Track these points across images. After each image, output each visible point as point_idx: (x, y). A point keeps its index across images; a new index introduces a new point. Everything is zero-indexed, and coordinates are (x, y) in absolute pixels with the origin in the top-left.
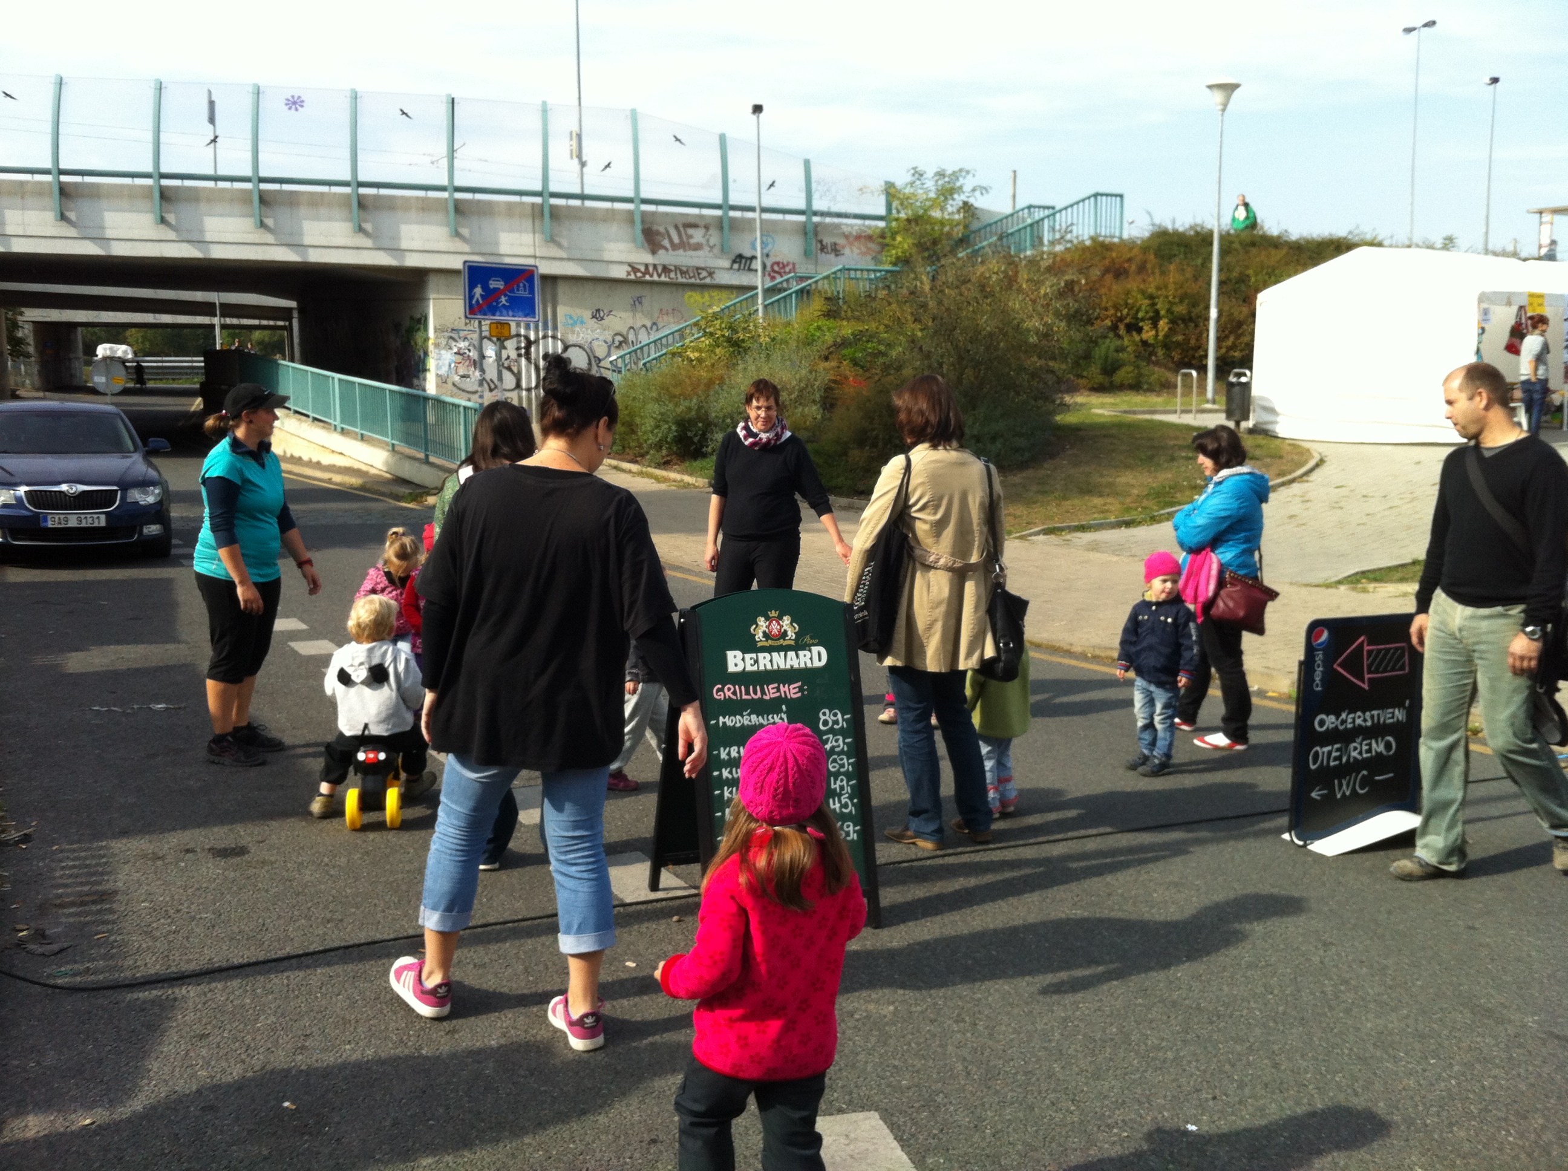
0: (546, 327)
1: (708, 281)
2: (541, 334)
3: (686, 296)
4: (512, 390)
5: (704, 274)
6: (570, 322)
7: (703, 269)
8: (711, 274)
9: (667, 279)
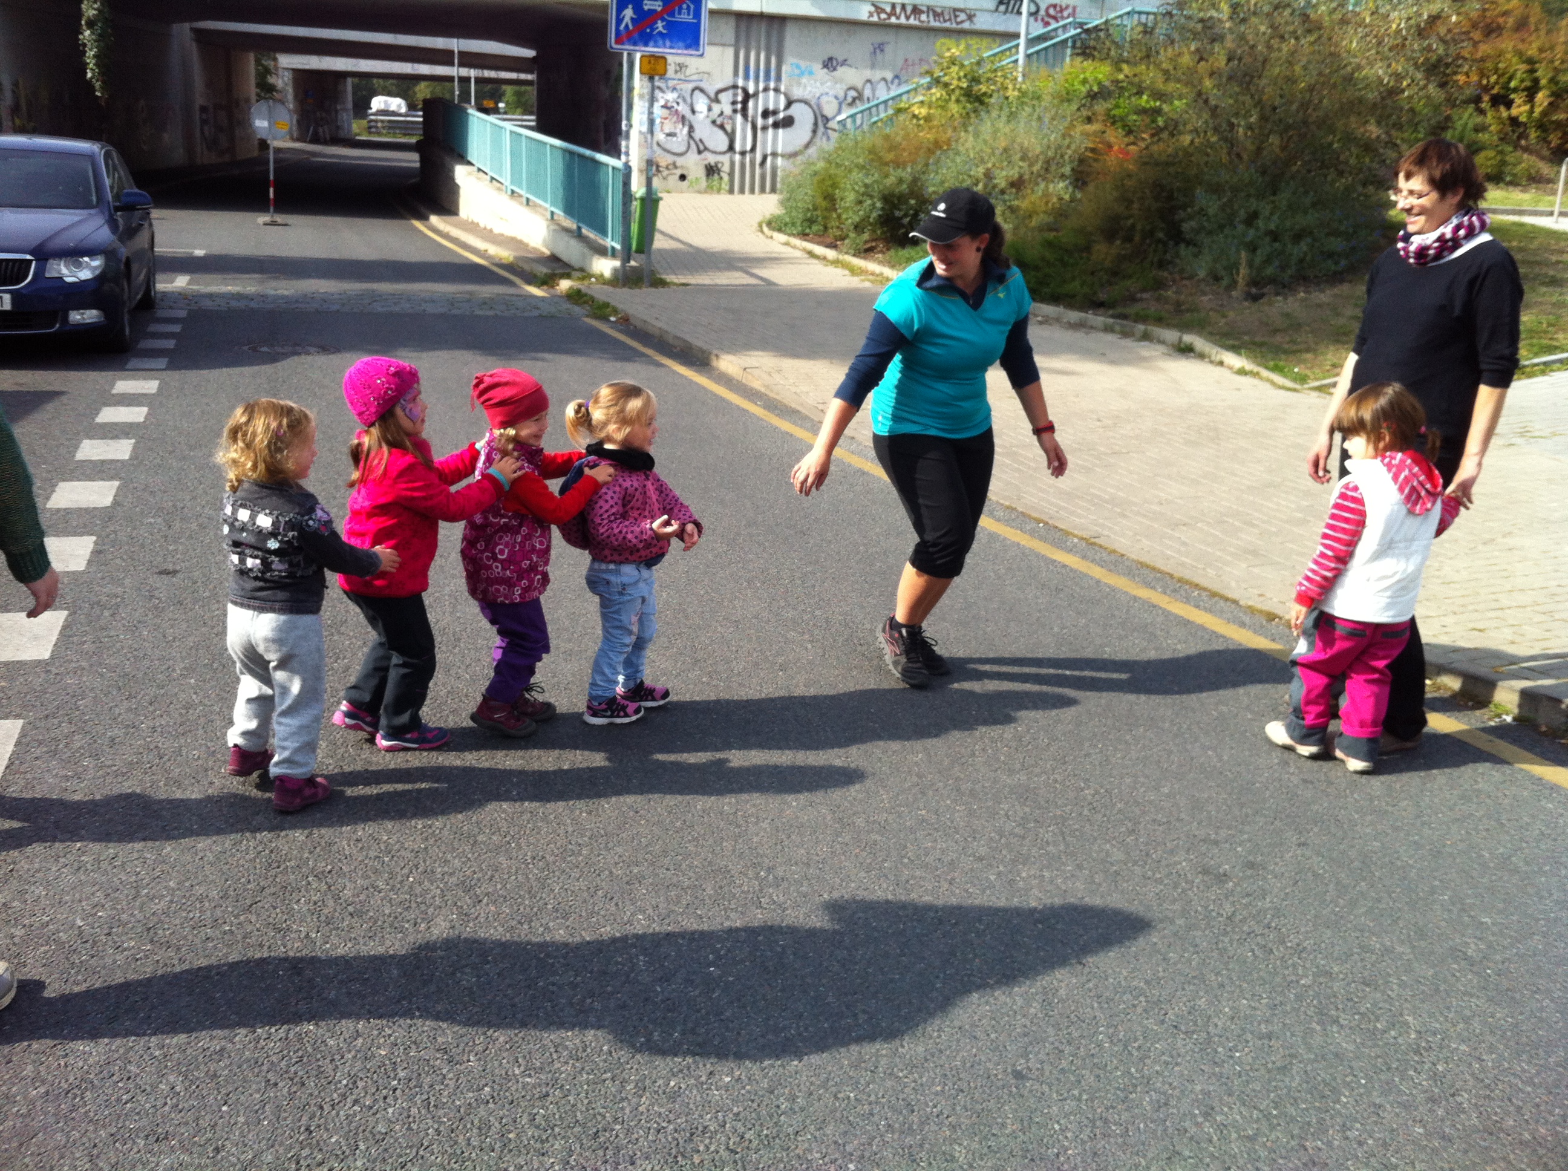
0: (767, 77)
1: (966, 25)
2: (761, 86)
3: (938, 44)
4: (724, 153)
5: (962, 17)
6: (797, 71)
7: (962, 10)
8: (970, 17)
9: (917, 23)
